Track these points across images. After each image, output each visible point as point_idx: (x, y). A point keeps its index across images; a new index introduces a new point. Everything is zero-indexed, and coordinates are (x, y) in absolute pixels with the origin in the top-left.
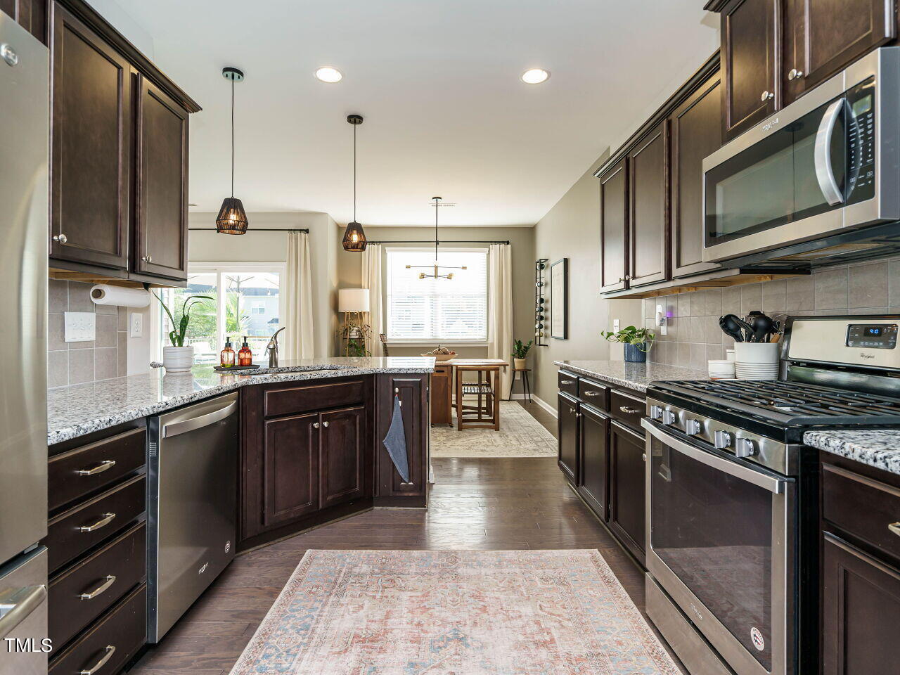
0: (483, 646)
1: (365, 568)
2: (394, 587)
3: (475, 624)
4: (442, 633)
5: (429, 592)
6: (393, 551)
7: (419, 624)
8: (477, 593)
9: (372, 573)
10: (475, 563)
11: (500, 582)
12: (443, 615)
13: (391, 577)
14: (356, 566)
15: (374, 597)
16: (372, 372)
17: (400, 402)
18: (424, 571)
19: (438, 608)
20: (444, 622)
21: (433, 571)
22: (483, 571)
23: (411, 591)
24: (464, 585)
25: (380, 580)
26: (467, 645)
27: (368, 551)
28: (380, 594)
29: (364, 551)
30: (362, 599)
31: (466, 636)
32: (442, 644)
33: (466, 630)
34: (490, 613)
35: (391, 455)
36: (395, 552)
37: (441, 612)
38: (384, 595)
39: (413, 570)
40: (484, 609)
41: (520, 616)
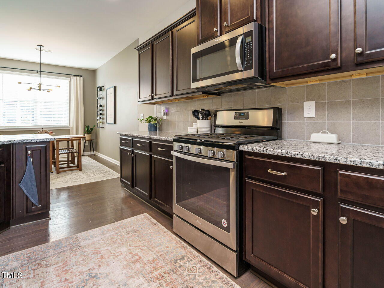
0: (107, 275)
1: (15, 264)
2: (41, 267)
3: (100, 266)
4: (82, 279)
5: (66, 261)
6: (34, 247)
7: (66, 280)
8: (96, 251)
9: (22, 265)
10: (90, 237)
11: (106, 241)
12: (79, 269)
13: (37, 262)
14: (7, 265)
15: (28, 278)
16: (10, 143)
17: (32, 159)
18: (60, 251)
19: (74, 267)
20: (81, 273)
21: (65, 249)
22: (95, 239)
23: (54, 264)
24: (87, 250)
25: (30, 267)
26: (99, 278)
27: (14, 253)
28: (32, 275)
29: (11, 254)
30: (19, 283)
31: (96, 275)
32: (83, 284)
33: (96, 271)
34: (106, 258)
35: (25, 192)
36: (35, 248)
37: (78, 268)
38: (35, 274)
39: (52, 253)
40: (102, 257)
41: (122, 253)
